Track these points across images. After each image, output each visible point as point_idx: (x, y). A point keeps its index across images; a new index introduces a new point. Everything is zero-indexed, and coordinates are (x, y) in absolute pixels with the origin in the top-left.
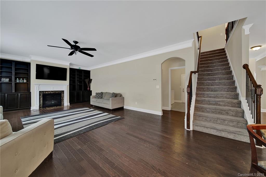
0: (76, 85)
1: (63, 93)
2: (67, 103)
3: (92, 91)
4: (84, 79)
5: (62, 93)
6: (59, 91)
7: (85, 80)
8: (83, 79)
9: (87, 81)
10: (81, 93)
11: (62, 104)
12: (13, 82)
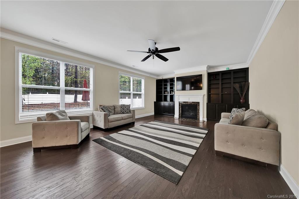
2: (204, 118)
3: (248, 105)
5: (198, 105)
6: (194, 102)
8: (232, 84)
11: (198, 118)
12: (169, 94)
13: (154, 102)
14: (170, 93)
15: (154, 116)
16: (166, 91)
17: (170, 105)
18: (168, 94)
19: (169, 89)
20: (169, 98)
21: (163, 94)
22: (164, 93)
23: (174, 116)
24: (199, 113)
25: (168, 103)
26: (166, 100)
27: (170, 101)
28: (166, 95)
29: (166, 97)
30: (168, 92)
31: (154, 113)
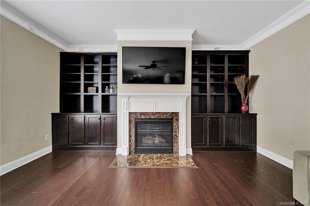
0: (208, 98)
1: (177, 120)
2: (187, 147)
3: (255, 115)
4: (231, 78)
5: (174, 119)
6: (167, 113)
7: (233, 80)
8: (226, 78)
9: (240, 82)
10: (222, 120)
11: (175, 149)
12: (100, 93)
13: (53, 115)
14: (103, 91)
15: (51, 156)
16: (92, 85)
17: (103, 121)
18: (97, 91)
19: (98, 80)
20: (98, 104)
21: (82, 94)
22: (86, 91)
23: (115, 149)
24: (177, 137)
25: (99, 116)
26: (89, 108)
27: (102, 112)
28: (93, 96)
29: (89, 100)
30: (97, 88)
31: (51, 147)
